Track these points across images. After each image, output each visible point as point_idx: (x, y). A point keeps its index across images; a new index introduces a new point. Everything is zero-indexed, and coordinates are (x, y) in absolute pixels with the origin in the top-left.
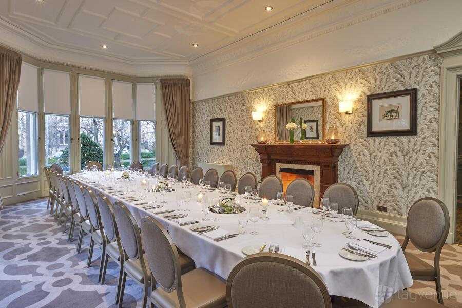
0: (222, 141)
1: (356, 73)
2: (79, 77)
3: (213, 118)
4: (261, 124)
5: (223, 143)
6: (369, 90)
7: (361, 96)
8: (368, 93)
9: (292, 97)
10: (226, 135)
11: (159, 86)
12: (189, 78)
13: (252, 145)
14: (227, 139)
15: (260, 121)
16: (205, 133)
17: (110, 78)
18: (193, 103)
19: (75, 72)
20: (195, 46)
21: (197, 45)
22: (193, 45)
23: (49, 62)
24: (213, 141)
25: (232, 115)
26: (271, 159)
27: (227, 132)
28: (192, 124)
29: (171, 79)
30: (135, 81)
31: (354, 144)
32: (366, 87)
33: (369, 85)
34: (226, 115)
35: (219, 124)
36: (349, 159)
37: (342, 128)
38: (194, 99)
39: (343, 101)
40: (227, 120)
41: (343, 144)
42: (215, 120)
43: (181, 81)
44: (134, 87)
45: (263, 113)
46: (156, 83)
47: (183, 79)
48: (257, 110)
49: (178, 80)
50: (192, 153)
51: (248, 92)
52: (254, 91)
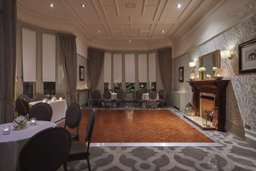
1: (233, 30)
2: (125, 55)
4: (195, 69)
5: (183, 81)
6: (240, 41)
7: (236, 46)
8: (240, 43)
9: (207, 51)
10: (184, 76)
11: (158, 53)
13: (187, 82)
14: (184, 79)
15: (195, 67)
16: (177, 76)
17: (137, 53)
18: (174, 60)
19: (123, 53)
20: (163, 32)
21: (164, 31)
22: (162, 31)
24: (180, 80)
25: (186, 65)
26: (197, 90)
27: (184, 74)
28: (174, 71)
29: (161, 49)
30: (148, 52)
31: (233, 79)
32: (239, 39)
33: (240, 37)
34: (184, 65)
35: (181, 70)
36: (231, 90)
37: (228, 69)
38: (174, 58)
39: (228, 50)
40: (184, 68)
41: (228, 79)
42: (180, 68)
43: (167, 50)
44: (148, 55)
45: (196, 62)
46: (156, 52)
47: (167, 48)
48: (194, 61)
49: (165, 49)
50: (173, 86)
51: (191, 51)
52: (193, 50)
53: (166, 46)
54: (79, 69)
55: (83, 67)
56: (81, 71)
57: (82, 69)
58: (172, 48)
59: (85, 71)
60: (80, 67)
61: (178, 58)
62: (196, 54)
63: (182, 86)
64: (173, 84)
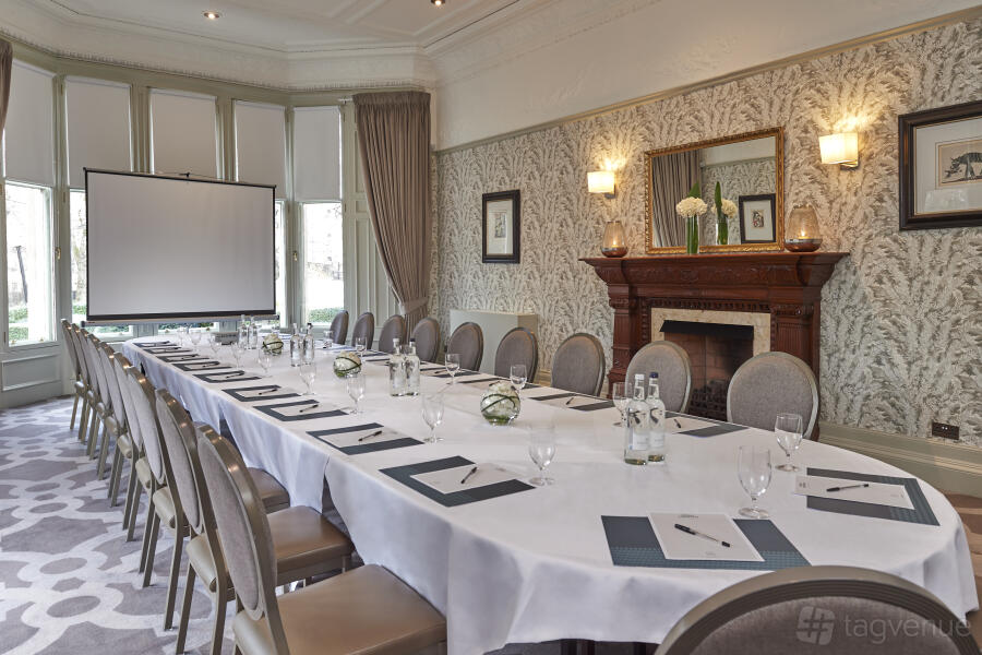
0: (511, 252)
1: (867, 55)
2: (151, 96)
3: (489, 191)
4: (612, 203)
5: (515, 258)
6: (906, 100)
7: (882, 118)
8: (903, 110)
9: (693, 129)
10: (523, 235)
11: (352, 112)
12: (428, 91)
13: (588, 261)
14: (525, 246)
15: (609, 196)
16: (468, 233)
17: (226, 96)
18: (439, 154)
19: (142, 83)
20: (439, 3)
24: (490, 252)
25: (536, 184)
26: (637, 298)
27: (523, 229)
28: (435, 209)
29: (381, 94)
31: (864, 252)
32: (896, 94)
33: (905, 87)
34: (521, 183)
35: (503, 206)
36: (849, 293)
37: (830, 208)
38: (443, 145)
39: (831, 132)
40: (525, 197)
41: (833, 251)
42: (489, 197)
43: (406, 100)
44: (289, 117)
45: (617, 173)
46: (343, 106)
47: (411, 94)
48: (602, 167)
49: (399, 95)
50: (436, 285)
51: (578, 119)
52: (592, 118)
53: (400, 82)
61: (473, 145)
62: (617, 137)
63: (480, 283)
64: (433, 271)
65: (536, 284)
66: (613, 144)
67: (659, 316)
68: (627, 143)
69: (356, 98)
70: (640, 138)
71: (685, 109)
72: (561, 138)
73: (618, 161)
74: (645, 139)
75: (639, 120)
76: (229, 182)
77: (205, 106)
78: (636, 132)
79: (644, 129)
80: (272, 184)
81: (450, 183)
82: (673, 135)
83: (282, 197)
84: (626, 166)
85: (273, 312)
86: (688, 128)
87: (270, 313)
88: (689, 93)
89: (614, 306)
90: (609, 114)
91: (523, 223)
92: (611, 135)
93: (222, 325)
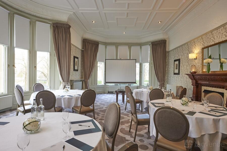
0: (178, 72)
2: (119, 47)
3: (175, 59)
4: (196, 61)
5: (178, 74)
10: (180, 69)
11: (151, 46)
13: (187, 74)
14: (180, 71)
15: (195, 59)
16: (172, 68)
17: (130, 45)
18: (168, 52)
23: (109, 43)
24: (175, 72)
25: (183, 57)
26: (198, 83)
27: (180, 67)
28: (167, 63)
29: (155, 42)
30: (141, 45)
34: (180, 57)
35: (177, 62)
38: (168, 50)
40: (181, 60)
42: (175, 61)
43: (161, 42)
44: (141, 48)
45: (197, 54)
46: (150, 45)
47: (162, 41)
48: (194, 52)
49: (160, 41)
50: (167, 79)
51: (190, 42)
52: (193, 41)
53: (160, 39)
54: (73, 59)
55: (78, 58)
56: (75, 62)
57: (76, 60)
58: (166, 40)
59: (79, 62)
60: (75, 57)
61: (173, 50)
62: (197, 45)
63: (177, 79)
64: (166, 76)
65: (182, 79)
66: (197, 46)
67: (204, 88)
68: (199, 46)
69: (152, 43)
70: (202, 45)
71: (211, 36)
72: (187, 46)
73: (197, 51)
74: (203, 45)
75: (202, 40)
76: (130, 59)
77: (127, 47)
78: (201, 43)
79: (203, 42)
80: (135, 59)
81: (170, 58)
82: (208, 43)
83: (138, 62)
84: (199, 52)
85: (135, 82)
86: (212, 41)
87: (135, 83)
88: (212, 32)
89: (193, 85)
90: (196, 40)
91: (180, 66)
92: (196, 45)
93: (128, 84)
